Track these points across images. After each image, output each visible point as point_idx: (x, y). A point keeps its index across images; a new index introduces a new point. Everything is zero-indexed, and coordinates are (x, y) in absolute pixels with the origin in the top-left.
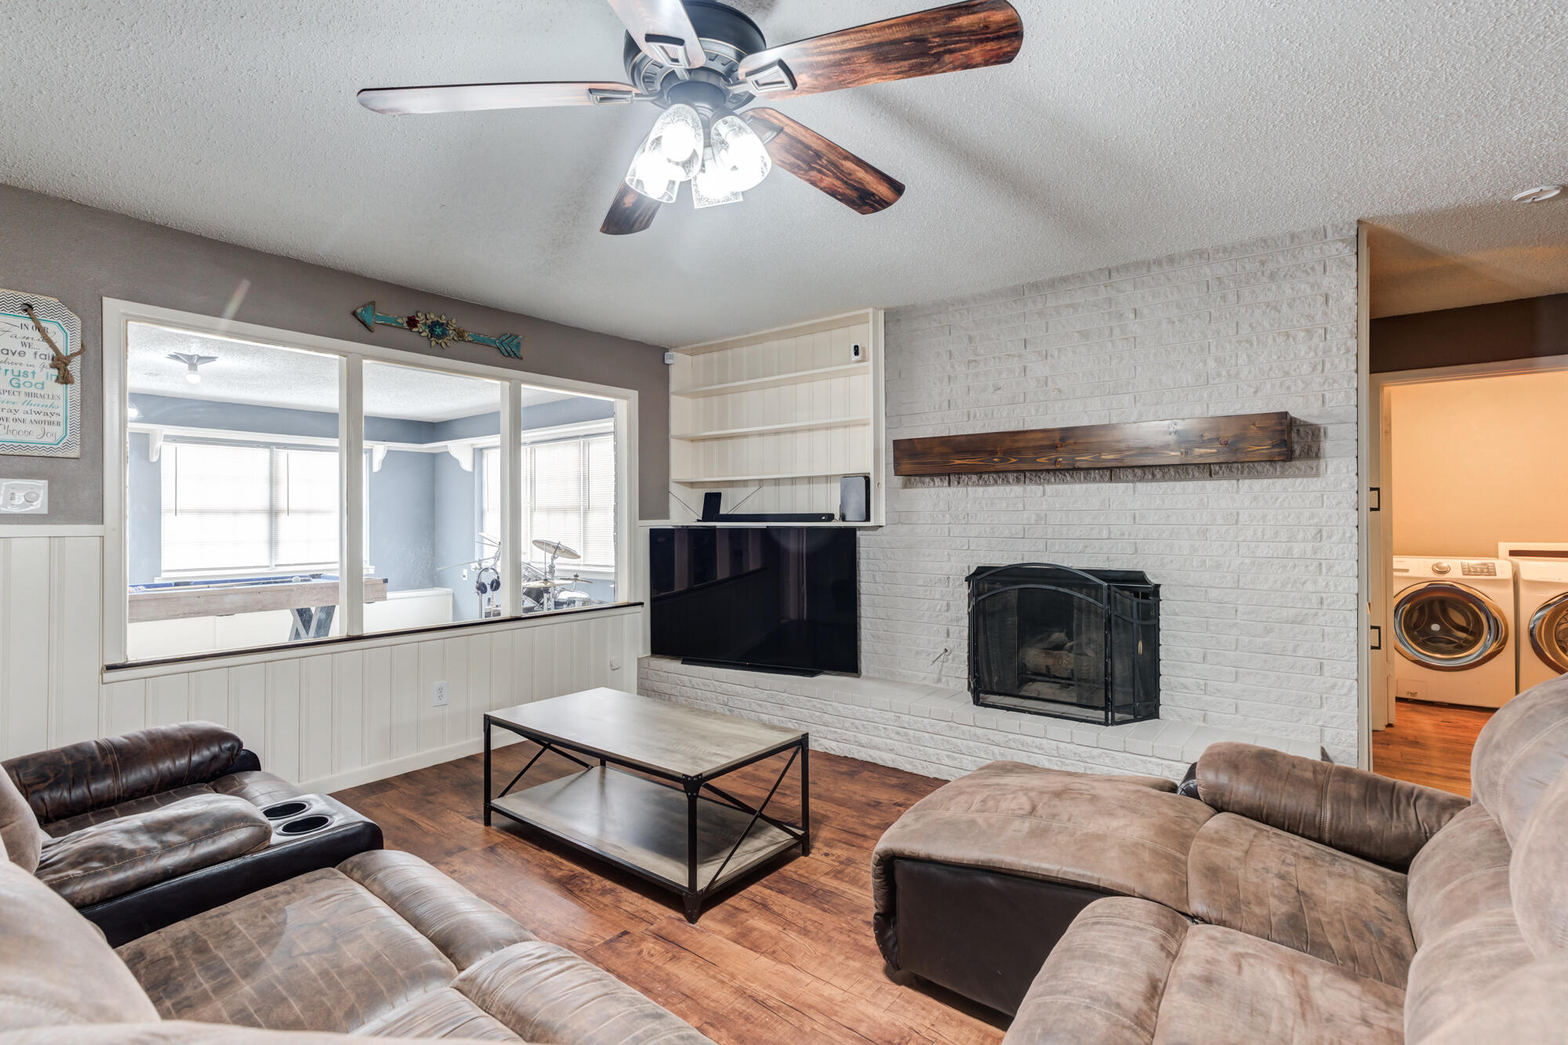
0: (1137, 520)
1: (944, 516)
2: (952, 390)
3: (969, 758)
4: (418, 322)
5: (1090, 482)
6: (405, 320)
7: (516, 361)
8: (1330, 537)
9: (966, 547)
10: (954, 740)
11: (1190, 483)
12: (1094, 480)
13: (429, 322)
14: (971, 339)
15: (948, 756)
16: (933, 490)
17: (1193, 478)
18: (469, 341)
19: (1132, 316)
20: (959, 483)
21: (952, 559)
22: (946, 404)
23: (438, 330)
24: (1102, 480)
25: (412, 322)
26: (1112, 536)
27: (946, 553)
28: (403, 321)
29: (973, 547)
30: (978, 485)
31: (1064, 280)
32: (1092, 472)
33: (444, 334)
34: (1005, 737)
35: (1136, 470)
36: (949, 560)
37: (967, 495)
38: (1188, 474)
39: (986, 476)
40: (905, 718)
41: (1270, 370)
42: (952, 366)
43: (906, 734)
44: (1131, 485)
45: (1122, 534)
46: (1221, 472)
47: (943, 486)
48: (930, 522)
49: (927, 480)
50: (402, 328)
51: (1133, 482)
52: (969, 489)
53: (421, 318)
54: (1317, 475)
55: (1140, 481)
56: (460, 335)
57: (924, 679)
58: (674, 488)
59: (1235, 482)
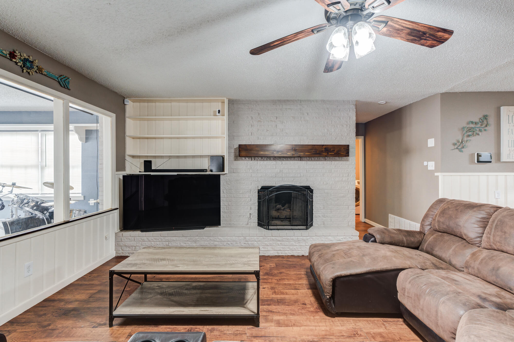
0: (307, 172)
1: (249, 170)
2: (252, 129)
3: (270, 247)
4: (16, 56)
5: (295, 160)
6: (8, 52)
7: (67, 90)
8: (350, 176)
9: (257, 180)
10: (265, 242)
11: (321, 162)
12: (296, 160)
13: (22, 58)
14: (259, 114)
15: (263, 248)
16: (245, 162)
17: (321, 161)
18: (45, 75)
19: (307, 115)
20: (255, 160)
21: (252, 184)
22: (250, 133)
23: (28, 64)
24: (298, 160)
25: (12, 55)
26: (301, 176)
27: (250, 182)
28: (6, 52)
29: (259, 180)
30: (261, 160)
31: (288, 101)
32: (296, 158)
33: (31, 68)
34: (282, 238)
35: (307, 158)
36: (251, 184)
37: (257, 164)
38: (320, 159)
39: (264, 158)
40: (248, 238)
41: (339, 134)
42: (253, 122)
43: (248, 243)
44: (306, 162)
45: (304, 176)
46: (328, 159)
47: (249, 160)
48: (244, 172)
49: (244, 158)
50: (6, 57)
51: (307, 161)
52: (258, 162)
53: (17, 53)
54: (348, 161)
55: (308, 161)
56: (40, 70)
57: (242, 224)
58: (127, 158)
59: (331, 162)
